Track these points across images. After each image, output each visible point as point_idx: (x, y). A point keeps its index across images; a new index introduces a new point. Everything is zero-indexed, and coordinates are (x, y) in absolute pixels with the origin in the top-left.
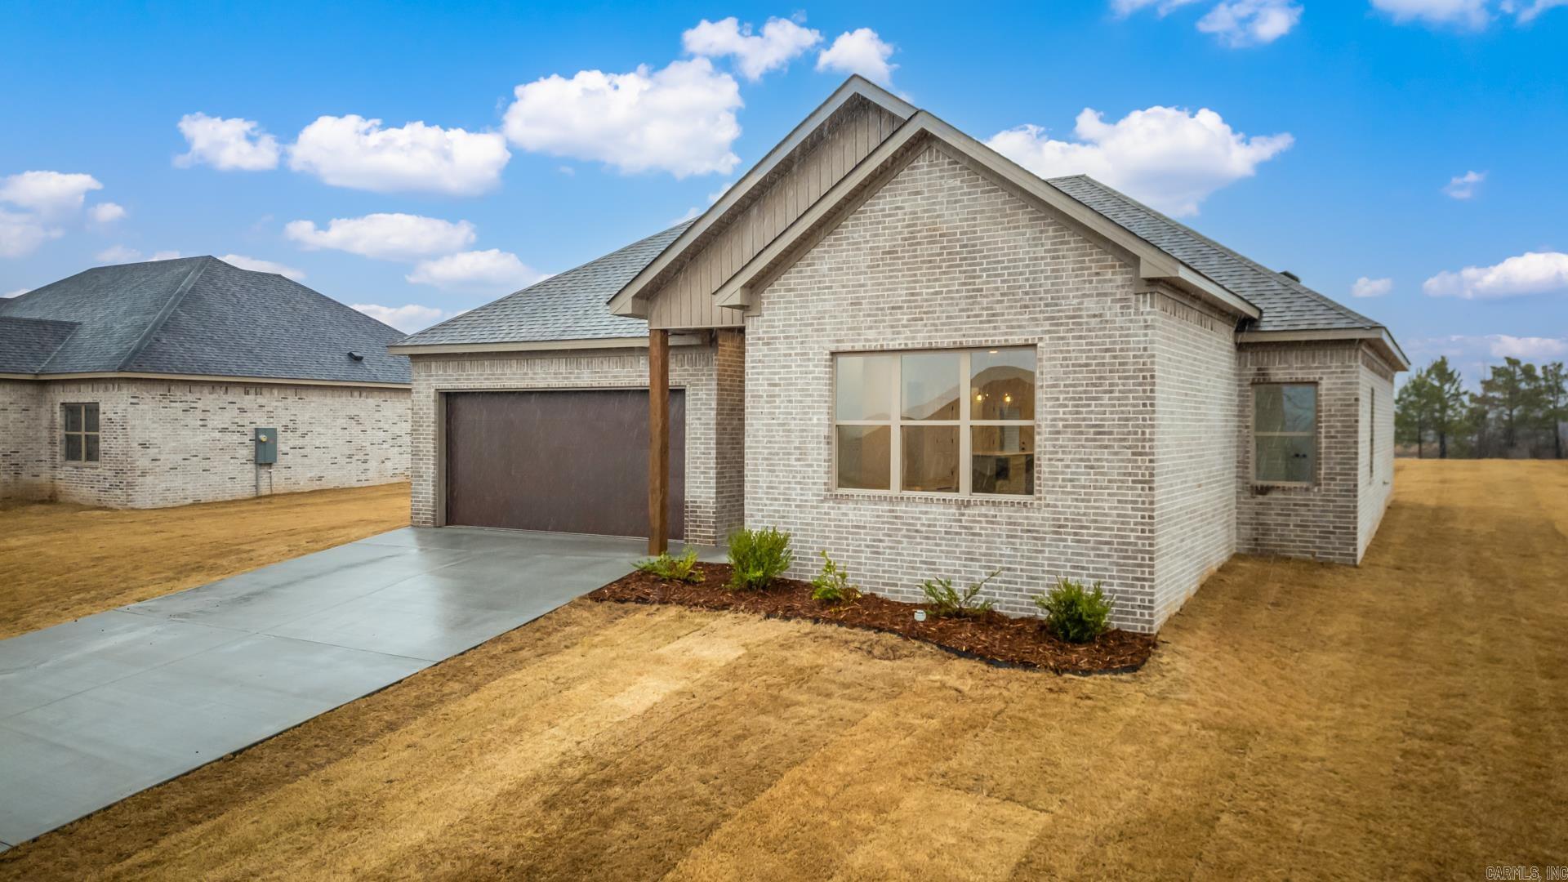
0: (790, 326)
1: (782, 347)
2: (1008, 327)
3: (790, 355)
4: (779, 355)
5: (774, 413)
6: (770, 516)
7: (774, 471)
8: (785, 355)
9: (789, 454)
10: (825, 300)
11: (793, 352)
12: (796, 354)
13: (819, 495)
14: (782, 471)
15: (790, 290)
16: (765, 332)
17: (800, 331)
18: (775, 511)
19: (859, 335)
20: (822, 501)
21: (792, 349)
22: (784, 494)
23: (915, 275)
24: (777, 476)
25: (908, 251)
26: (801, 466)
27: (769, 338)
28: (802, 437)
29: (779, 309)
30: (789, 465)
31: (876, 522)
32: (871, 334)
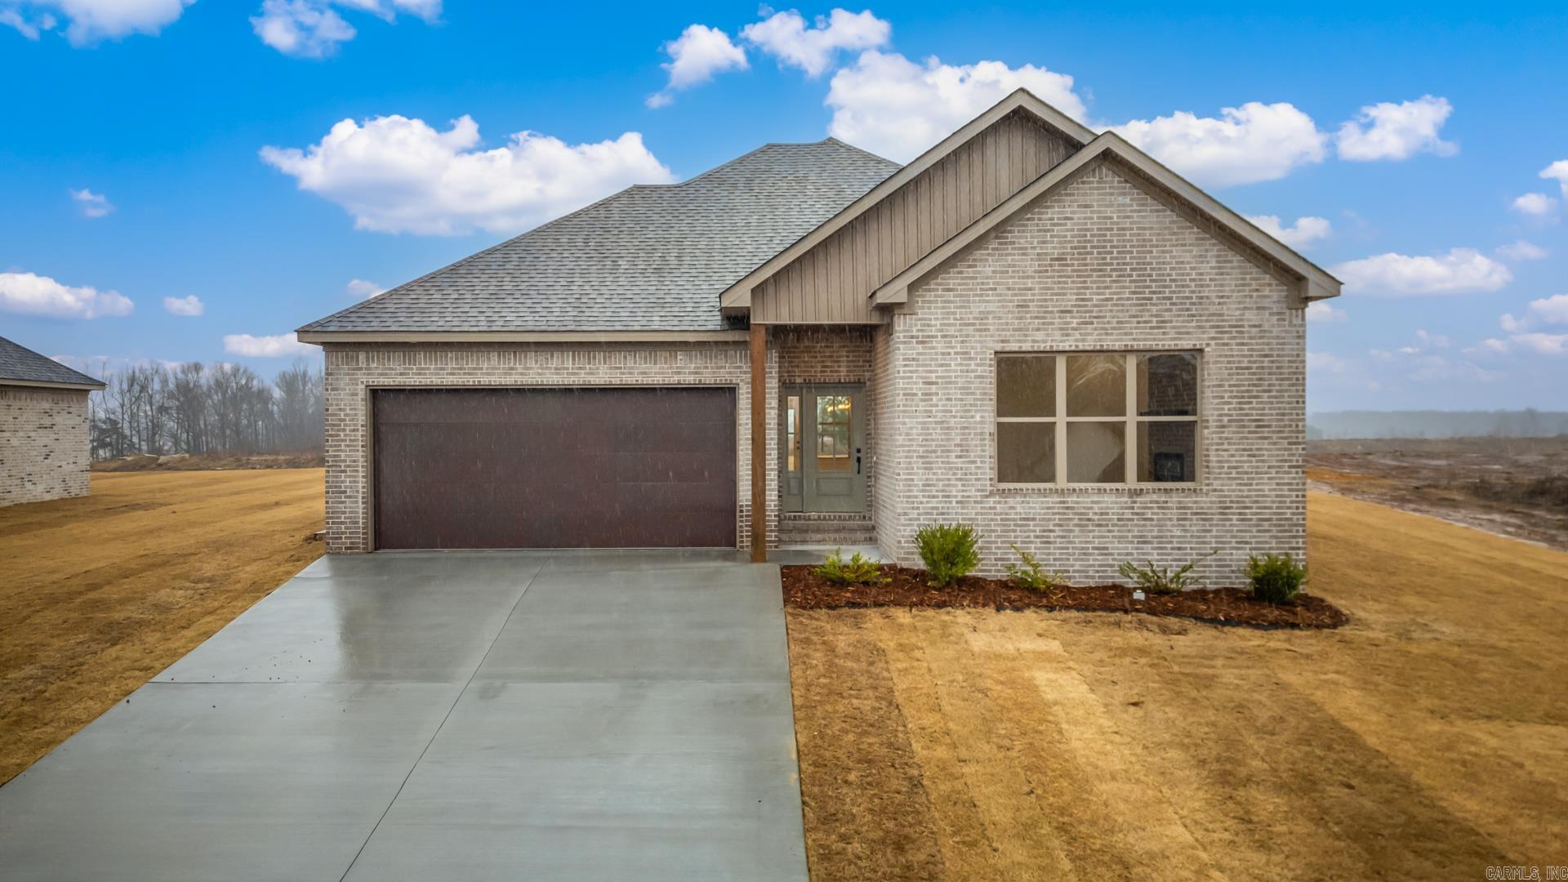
0: (949, 325)
1: (939, 345)
2: (1177, 333)
3: (949, 354)
4: (936, 354)
5: (931, 411)
6: (927, 513)
7: (931, 469)
8: (943, 354)
9: (949, 451)
10: (988, 301)
11: (952, 351)
12: (956, 353)
13: (982, 491)
14: (940, 468)
15: (949, 290)
16: (918, 331)
17: (961, 330)
18: (933, 508)
19: (1026, 335)
20: (987, 496)
21: (952, 347)
22: (943, 491)
23: (1085, 282)
24: (934, 474)
25: (1078, 259)
26: (963, 462)
27: (923, 337)
28: (963, 434)
29: (936, 308)
30: (948, 463)
31: (1045, 514)
32: (1039, 336)
